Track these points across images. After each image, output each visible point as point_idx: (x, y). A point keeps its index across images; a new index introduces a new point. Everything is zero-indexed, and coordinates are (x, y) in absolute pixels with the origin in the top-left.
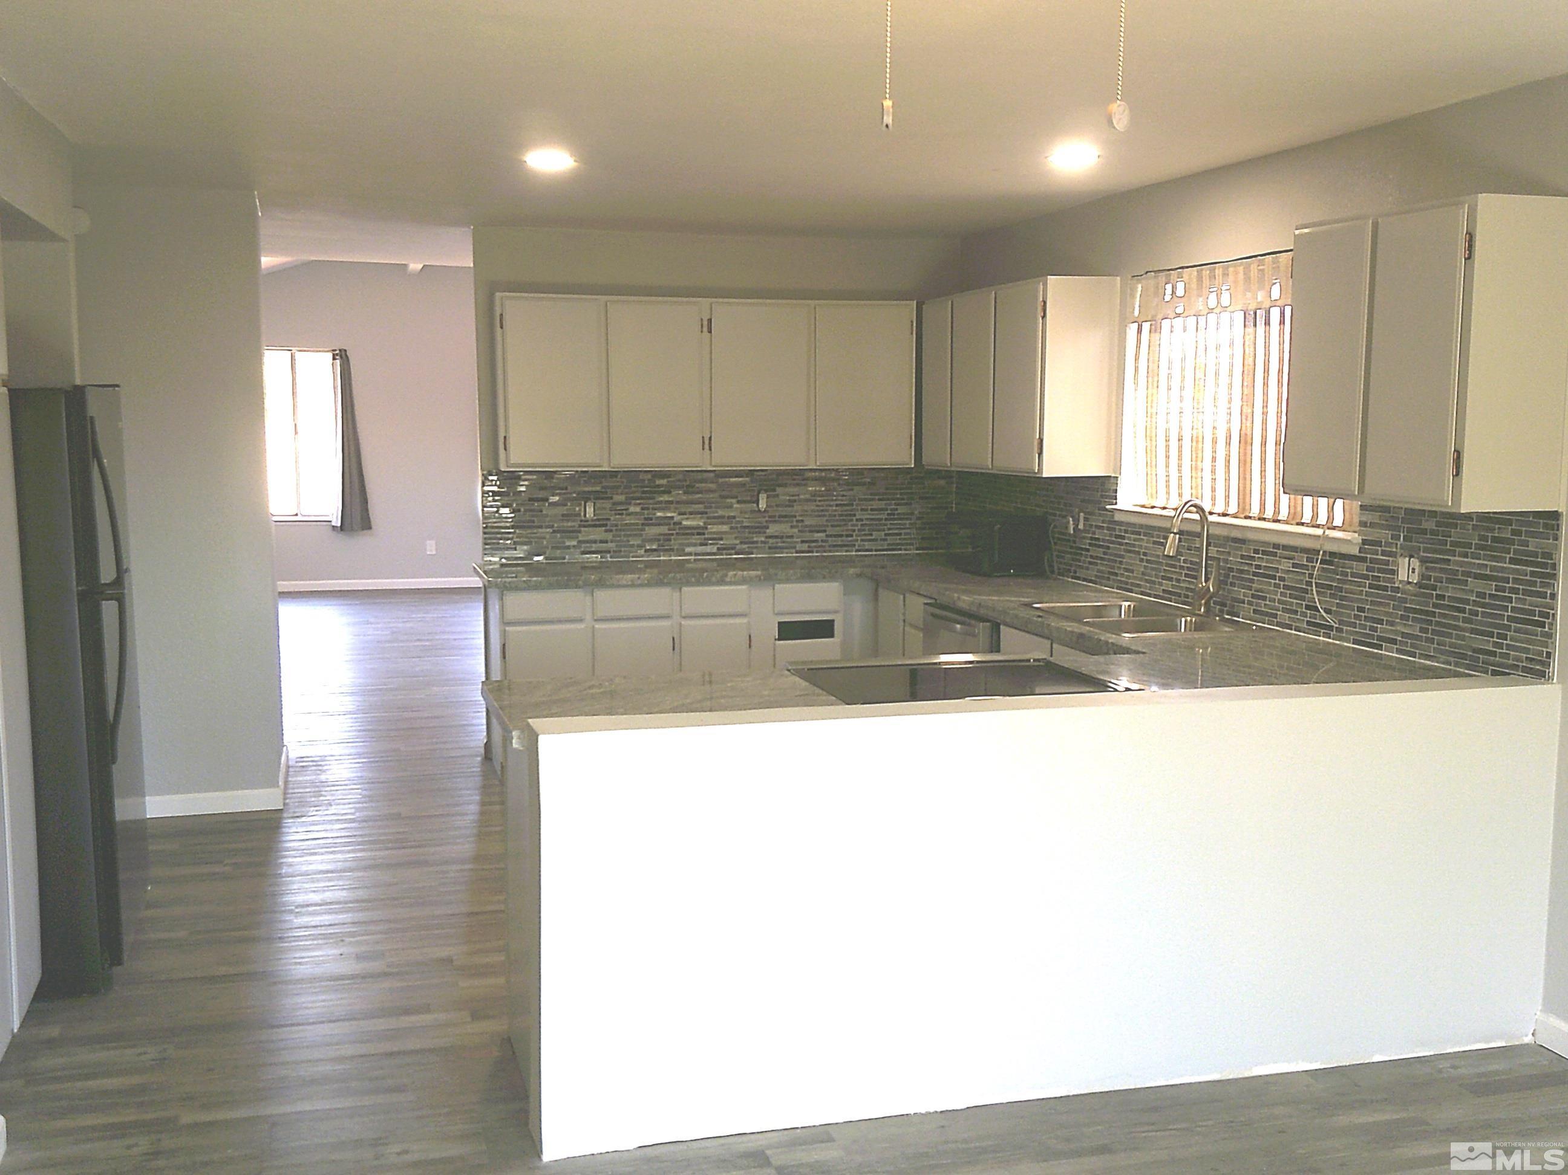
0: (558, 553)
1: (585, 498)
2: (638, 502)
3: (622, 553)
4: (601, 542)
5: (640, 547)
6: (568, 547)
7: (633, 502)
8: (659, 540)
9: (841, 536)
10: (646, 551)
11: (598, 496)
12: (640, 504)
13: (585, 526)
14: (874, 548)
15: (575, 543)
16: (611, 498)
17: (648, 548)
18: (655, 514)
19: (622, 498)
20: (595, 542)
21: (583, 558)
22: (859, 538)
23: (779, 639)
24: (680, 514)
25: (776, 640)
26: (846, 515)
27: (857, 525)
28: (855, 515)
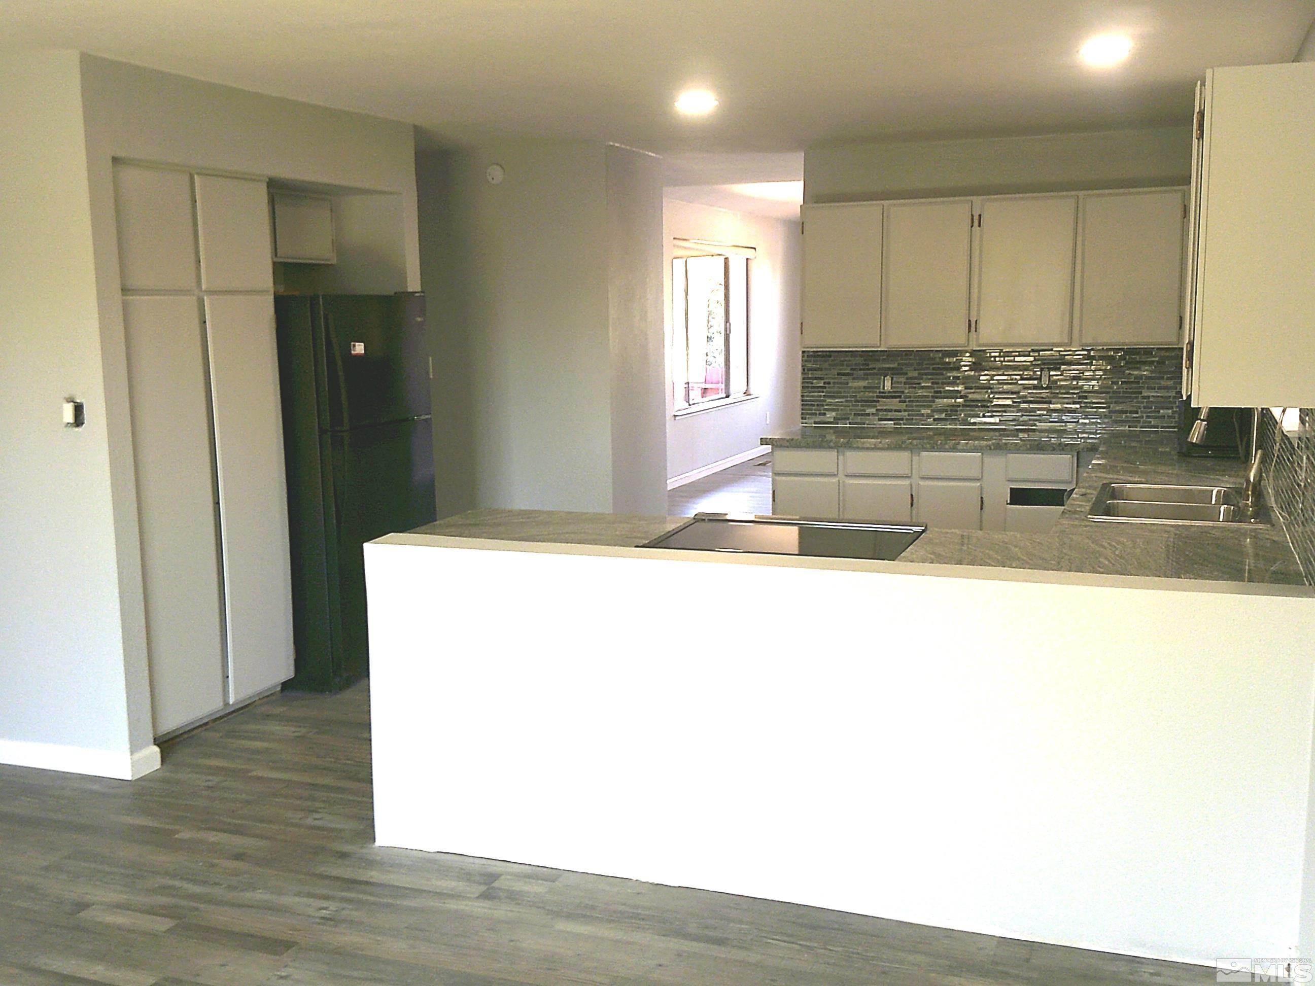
0: (859, 419)
1: (884, 373)
2: (930, 377)
3: (914, 421)
4: (896, 411)
5: (929, 416)
6: (868, 415)
7: (925, 377)
8: (946, 411)
9: (1126, 412)
10: (935, 420)
11: (894, 372)
12: (932, 379)
13: (883, 397)
14: (1160, 425)
15: (873, 410)
16: (906, 374)
17: (936, 417)
18: (944, 388)
19: (915, 374)
20: (890, 411)
21: (880, 424)
22: (1145, 415)
23: (1010, 504)
24: (966, 388)
25: (1007, 504)
26: (1132, 393)
27: (1143, 402)
28: (1141, 393)
